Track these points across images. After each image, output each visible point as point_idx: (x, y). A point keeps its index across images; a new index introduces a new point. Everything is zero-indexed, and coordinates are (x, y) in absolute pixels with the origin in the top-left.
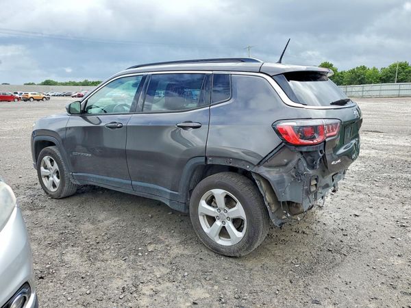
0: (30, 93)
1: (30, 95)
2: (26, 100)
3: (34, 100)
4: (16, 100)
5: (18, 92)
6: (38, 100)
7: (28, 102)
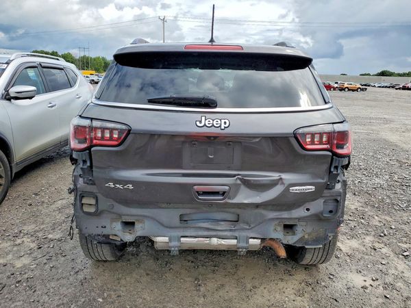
0: (346, 83)
1: (346, 85)
2: (342, 89)
3: (349, 90)
4: (332, 89)
5: (339, 82)
6: (353, 90)
7: (343, 91)
